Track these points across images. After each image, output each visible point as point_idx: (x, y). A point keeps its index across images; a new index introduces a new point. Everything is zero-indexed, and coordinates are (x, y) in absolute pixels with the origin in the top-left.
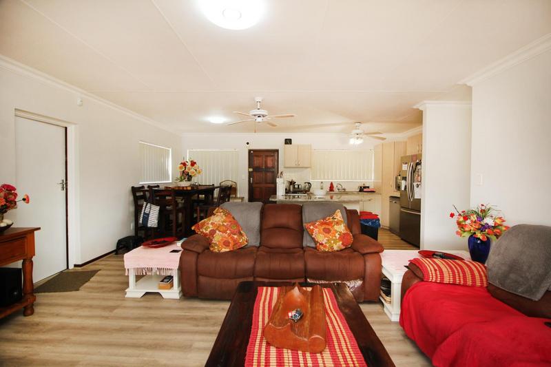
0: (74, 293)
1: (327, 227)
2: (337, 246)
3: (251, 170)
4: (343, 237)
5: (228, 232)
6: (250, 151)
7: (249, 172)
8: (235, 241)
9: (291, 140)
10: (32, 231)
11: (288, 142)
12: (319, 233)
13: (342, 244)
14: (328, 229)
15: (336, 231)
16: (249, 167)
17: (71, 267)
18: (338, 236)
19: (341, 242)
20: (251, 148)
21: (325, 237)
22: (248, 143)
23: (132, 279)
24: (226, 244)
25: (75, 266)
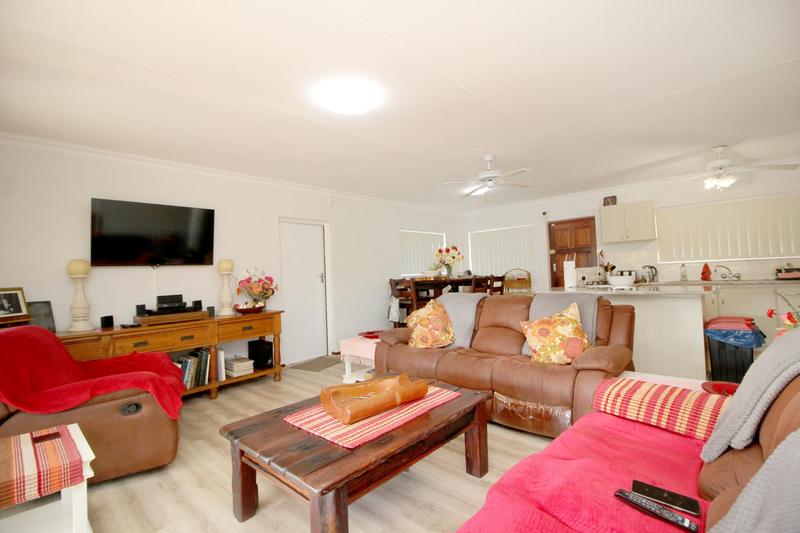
0: (315, 373)
1: (546, 326)
2: (557, 357)
3: (553, 252)
4: (566, 343)
5: (430, 326)
6: (550, 225)
7: (551, 255)
8: (434, 337)
9: (615, 197)
10: (280, 312)
11: (611, 201)
12: (533, 335)
13: (565, 354)
14: (547, 330)
15: (558, 334)
16: (551, 248)
17: (330, 354)
18: (558, 341)
19: (562, 352)
20: (550, 220)
21: (540, 341)
22: (544, 214)
23: (348, 367)
24: (424, 340)
25: (333, 353)
